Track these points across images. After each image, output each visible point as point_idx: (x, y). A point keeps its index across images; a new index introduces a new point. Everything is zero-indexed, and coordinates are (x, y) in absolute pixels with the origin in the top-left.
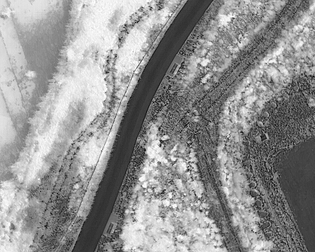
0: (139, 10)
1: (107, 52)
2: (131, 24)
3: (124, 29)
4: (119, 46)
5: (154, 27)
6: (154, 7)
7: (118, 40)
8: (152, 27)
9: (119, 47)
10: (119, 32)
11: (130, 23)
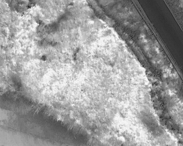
0: (152, 97)
2: (162, 111)
5: (176, 90)
6: (156, 80)
8: (175, 92)
9: (181, 133)
11: (160, 112)
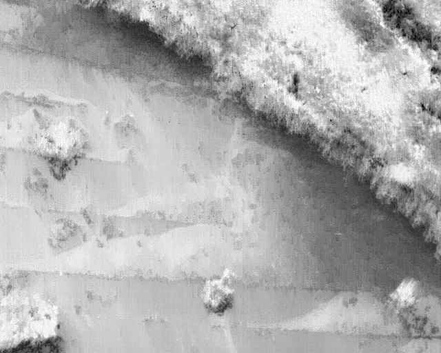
1: (432, 82)
3: (395, 17)
4: (430, 47)
7: (415, 43)
9: (436, 49)
10: (396, 31)
